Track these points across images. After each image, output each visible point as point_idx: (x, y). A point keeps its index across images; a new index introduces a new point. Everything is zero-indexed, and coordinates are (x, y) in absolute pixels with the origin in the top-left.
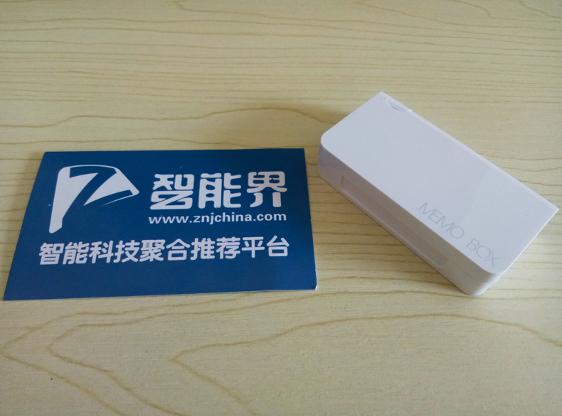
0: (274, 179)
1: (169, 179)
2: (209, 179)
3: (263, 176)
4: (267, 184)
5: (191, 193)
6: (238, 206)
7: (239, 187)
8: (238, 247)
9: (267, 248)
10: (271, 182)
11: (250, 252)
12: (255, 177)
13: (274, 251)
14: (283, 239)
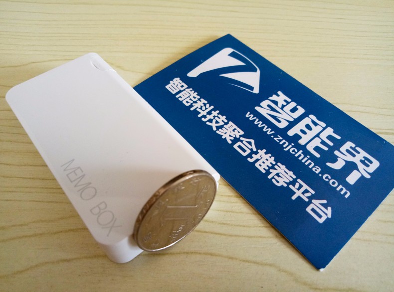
0: (366, 161)
1: (285, 101)
2: (313, 122)
3: (358, 153)
4: (357, 160)
5: (292, 120)
6: (318, 156)
7: (331, 144)
8: (288, 181)
9: (310, 202)
10: (361, 161)
11: (294, 193)
12: (351, 147)
13: (313, 210)
14: (330, 209)
